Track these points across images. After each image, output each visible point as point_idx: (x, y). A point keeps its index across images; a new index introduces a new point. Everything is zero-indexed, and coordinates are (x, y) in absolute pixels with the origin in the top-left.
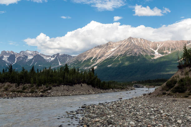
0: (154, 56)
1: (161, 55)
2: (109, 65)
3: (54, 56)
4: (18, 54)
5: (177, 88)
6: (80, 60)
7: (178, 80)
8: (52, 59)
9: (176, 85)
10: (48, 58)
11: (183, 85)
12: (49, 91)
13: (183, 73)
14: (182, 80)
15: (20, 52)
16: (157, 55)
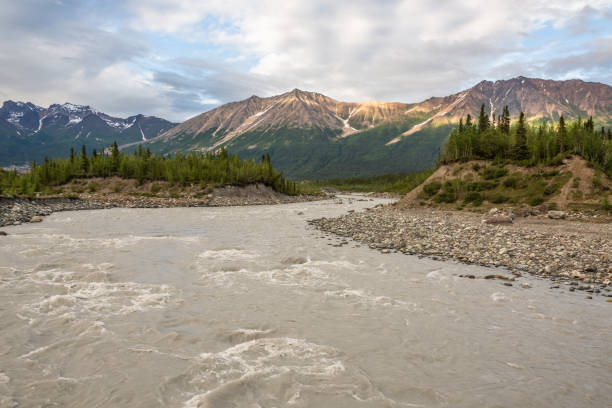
0: (341, 132)
1: (354, 131)
2: (252, 144)
3: (129, 120)
4: (45, 110)
5: (444, 196)
6: (188, 133)
7: (443, 182)
8: (128, 126)
9: (441, 191)
10: (117, 124)
11: (452, 191)
12: (210, 196)
13: (450, 173)
14: (449, 184)
15: (51, 106)
16: (348, 130)
